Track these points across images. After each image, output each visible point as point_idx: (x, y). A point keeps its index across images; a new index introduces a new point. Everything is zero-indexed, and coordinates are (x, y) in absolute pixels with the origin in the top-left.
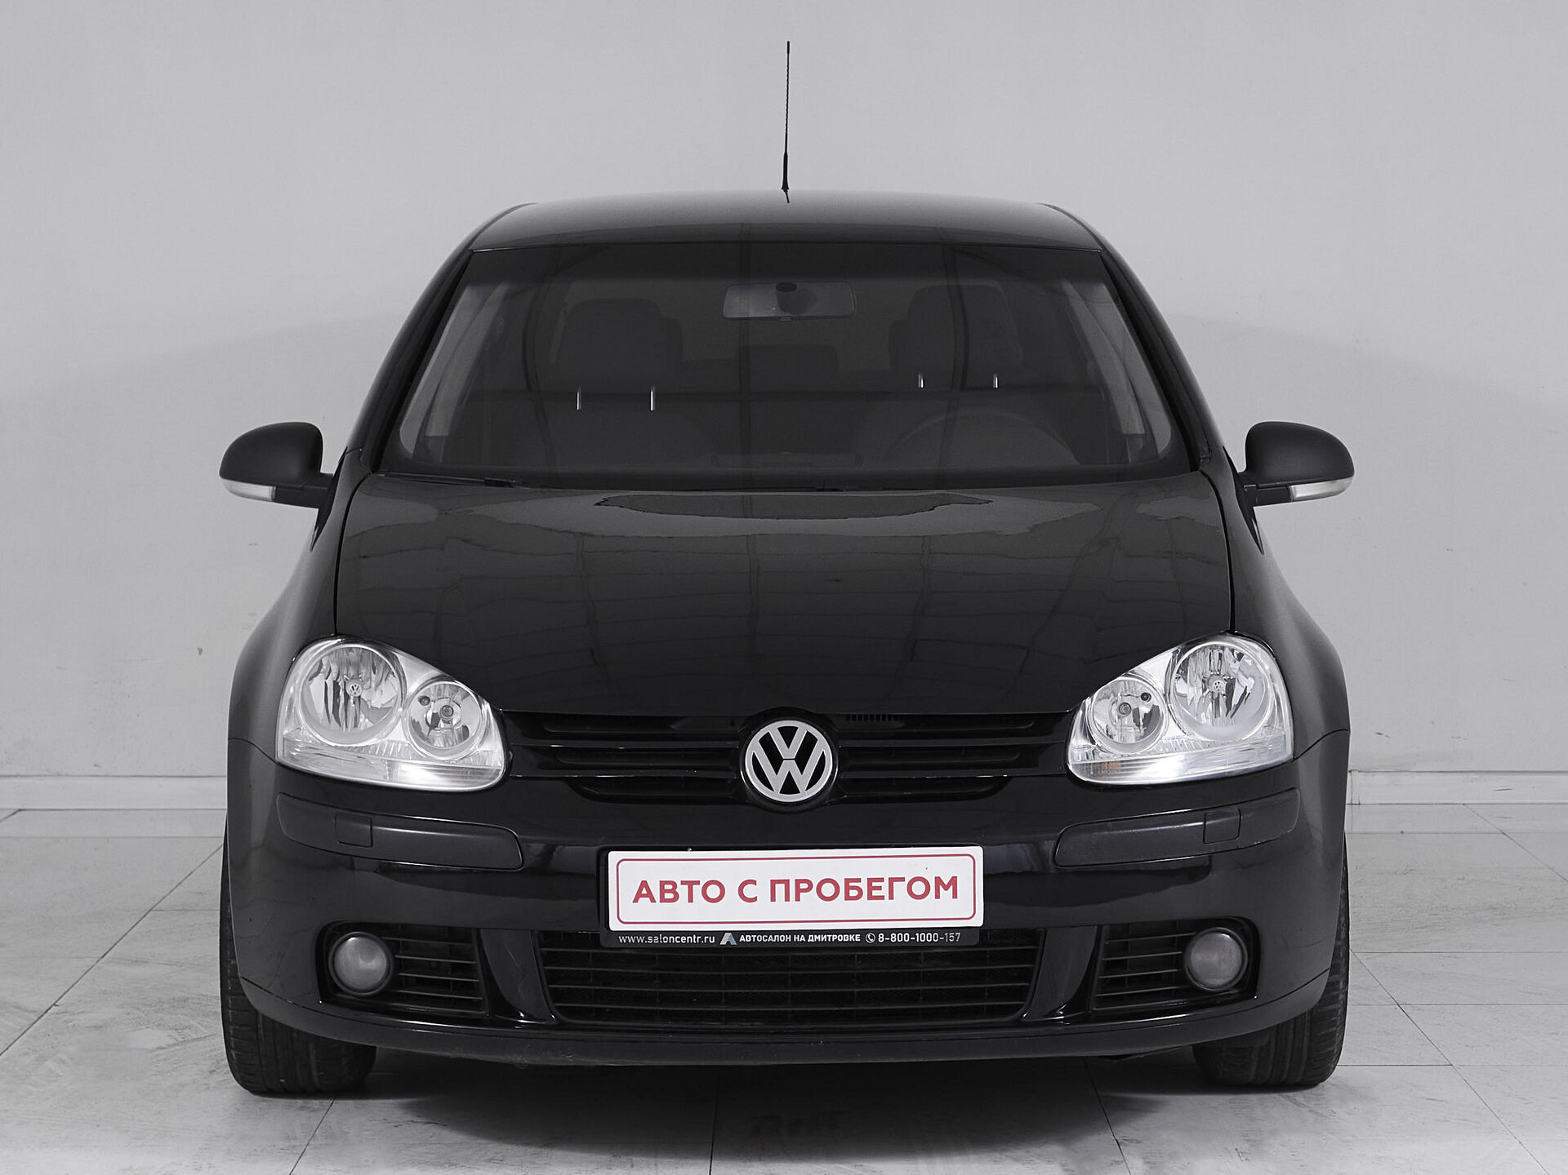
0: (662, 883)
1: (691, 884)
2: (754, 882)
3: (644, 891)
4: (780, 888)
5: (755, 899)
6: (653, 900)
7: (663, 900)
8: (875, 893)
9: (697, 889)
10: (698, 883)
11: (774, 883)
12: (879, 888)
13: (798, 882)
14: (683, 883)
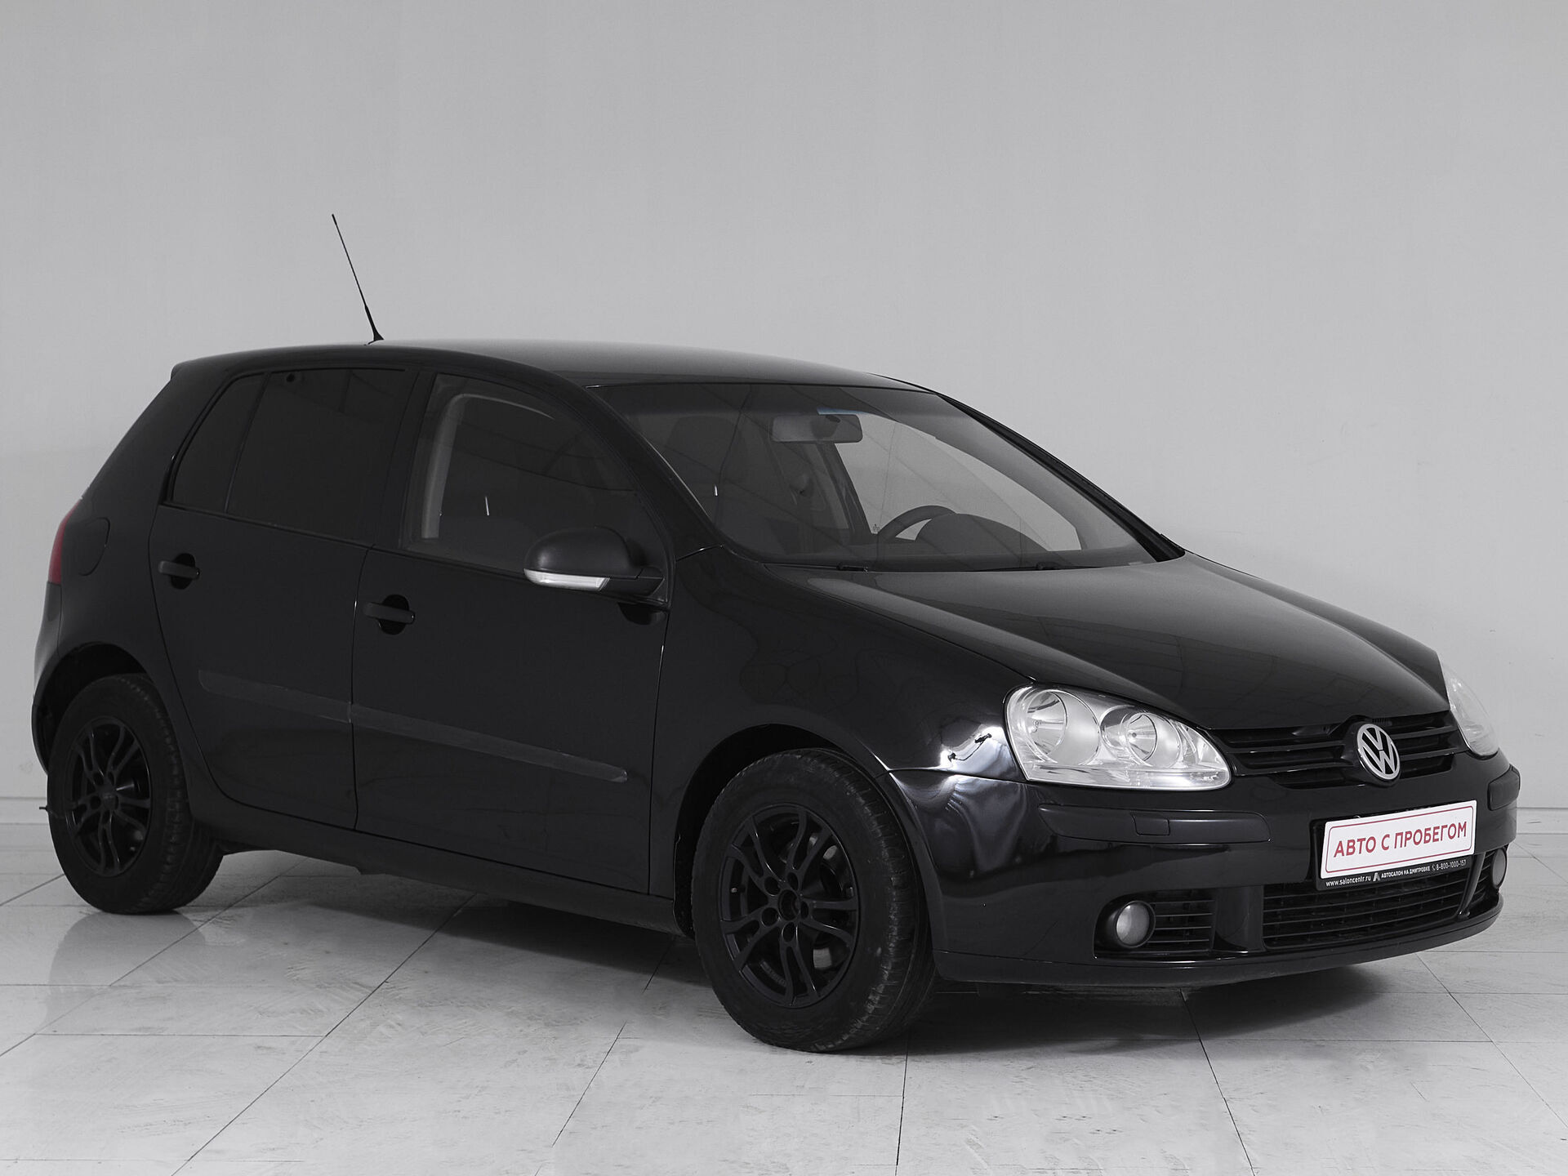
0: (1349, 841)
1: (1360, 840)
2: (1388, 836)
3: (1340, 849)
4: (1399, 837)
5: (1387, 848)
6: (1343, 855)
7: (1348, 854)
8: (1436, 837)
9: (1364, 843)
10: (1364, 839)
11: (1397, 834)
12: (1437, 833)
13: (1407, 833)
14: (1358, 840)
